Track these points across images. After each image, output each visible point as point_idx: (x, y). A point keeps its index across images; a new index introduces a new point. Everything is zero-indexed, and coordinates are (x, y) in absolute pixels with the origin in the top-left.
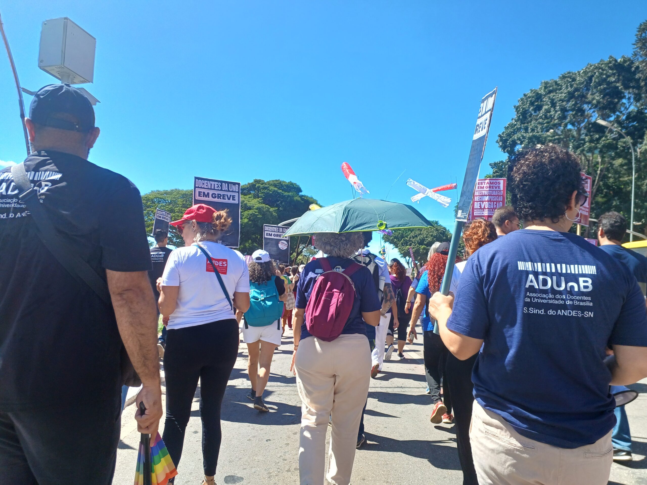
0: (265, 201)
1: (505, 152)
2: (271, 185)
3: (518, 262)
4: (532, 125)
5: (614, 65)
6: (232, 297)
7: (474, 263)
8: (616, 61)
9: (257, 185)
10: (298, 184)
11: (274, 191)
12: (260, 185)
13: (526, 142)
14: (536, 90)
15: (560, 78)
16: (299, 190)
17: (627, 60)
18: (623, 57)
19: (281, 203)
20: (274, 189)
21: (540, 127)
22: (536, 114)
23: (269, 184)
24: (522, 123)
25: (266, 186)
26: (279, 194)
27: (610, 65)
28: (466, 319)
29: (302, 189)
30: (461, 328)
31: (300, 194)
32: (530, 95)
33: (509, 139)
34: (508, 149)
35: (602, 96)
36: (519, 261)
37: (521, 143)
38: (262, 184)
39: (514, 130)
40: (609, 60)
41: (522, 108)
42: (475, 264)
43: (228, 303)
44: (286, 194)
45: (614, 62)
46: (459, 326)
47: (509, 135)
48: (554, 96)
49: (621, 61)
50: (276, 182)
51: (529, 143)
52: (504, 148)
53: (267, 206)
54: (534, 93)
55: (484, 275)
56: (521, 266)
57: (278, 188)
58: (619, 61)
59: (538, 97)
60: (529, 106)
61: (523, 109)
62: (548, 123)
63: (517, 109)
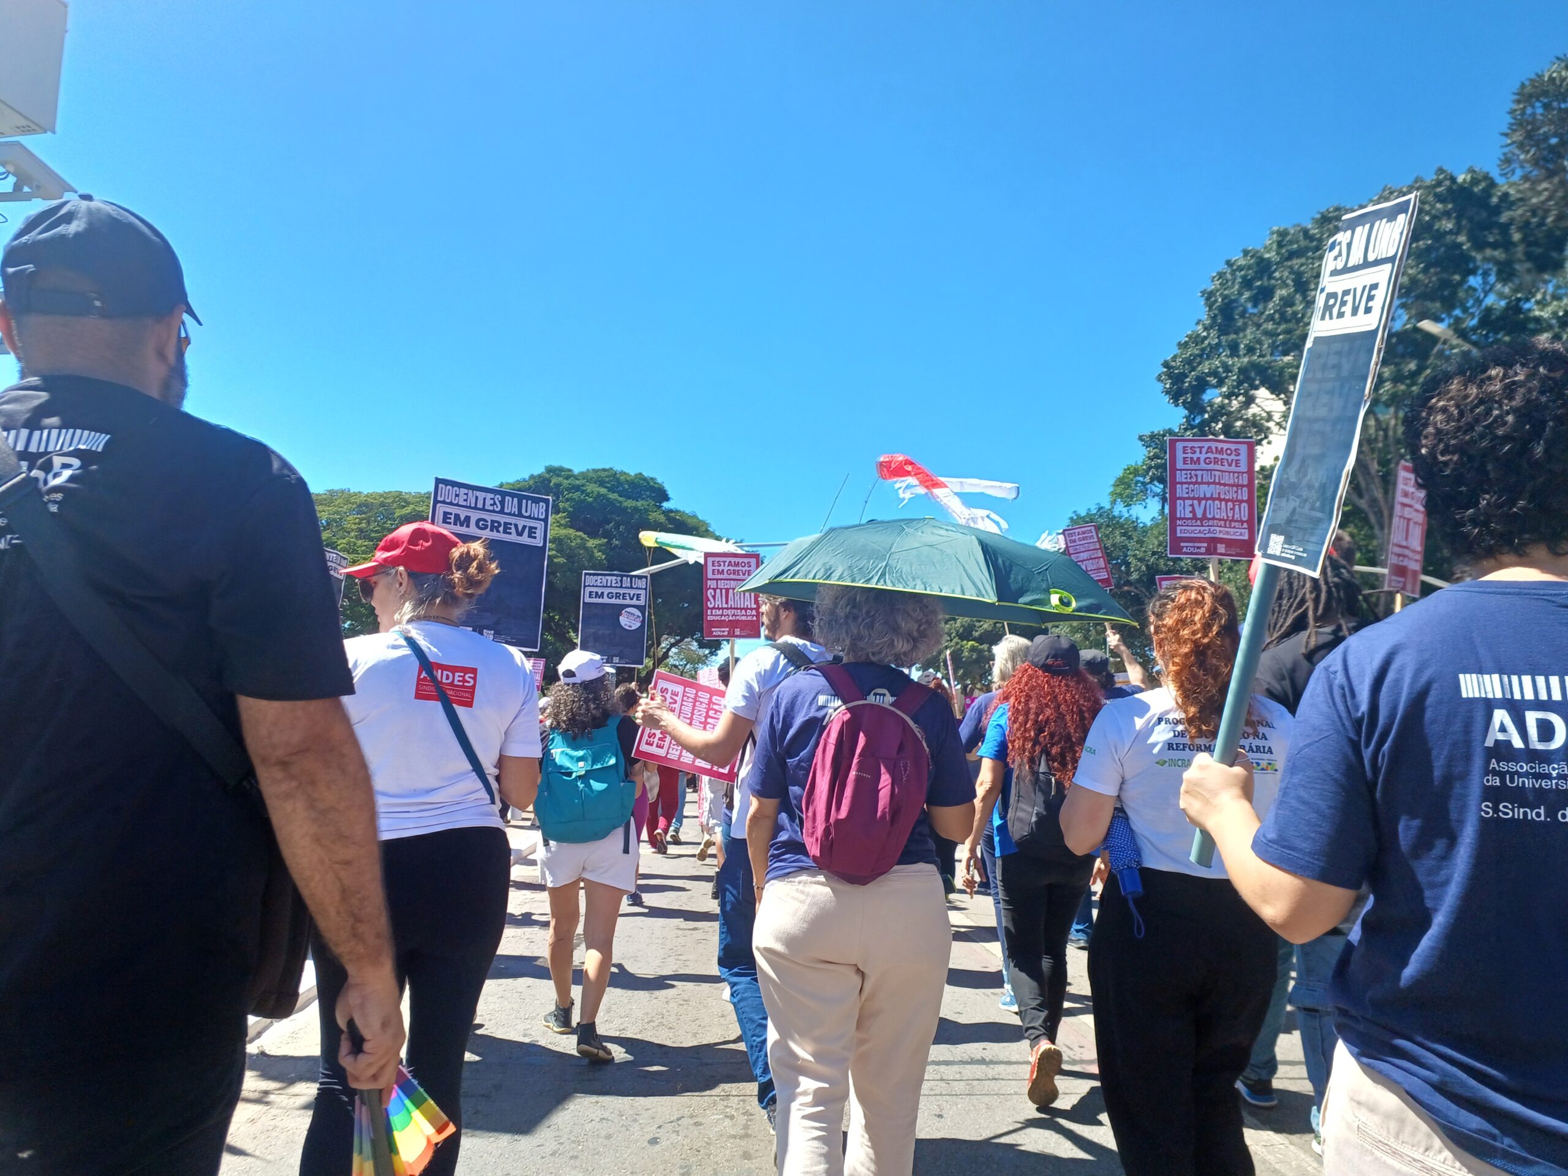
0: (574, 521)
1: (1177, 405)
2: (590, 480)
3: (1461, 676)
4: (1249, 337)
5: (1449, 189)
6: (491, 770)
7: (1335, 678)
8: (1453, 179)
9: (553, 481)
10: (659, 481)
11: (599, 495)
12: (560, 479)
13: (1233, 380)
14: (1258, 252)
15: (1316, 221)
16: (662, 495)
17: (1480, 178)
18: (1471, 170)
19: (617, 527)
20: (598, 489)
21: (1267, 342)
22: (1255, 311)
23: (584, 479)
24: (1223, 331)
25: (577, 482)
26: (611, 503)
27: (1439, 190)
28: (1313, 835)
29: (670, 493)
30: (1298, 858)
31: (666, 505)
32: (1242, 262)
33: (1190, 372)
34: (1187, 398)
35: (1422, 266)
36: (1464, 673)
37: (1221, 383)
38: (567, 478)
39: (1203, 350)
40: (1435, 177)
41: (1220, 295)
42: (1337, 682)
43: (480, 785)
44: (629, 503)
45: (1448, 183)
46: (1292, 852)
47: (1190, 363)
48: (1302, 265)
49: (1465, 180)
50: (603, 474)
51: (1240, 383)
52: (1175, 395)
53: (580, 533)
54: (1252, 257)
55: (1363, 714)
56: (1471, 686)
57: (610, 490)
58: (1460, 179)
59: (1263, 267)
60: (1239, 291)
61: (1225, 297)
62: (1288, 332)
63: (1208, 299)
